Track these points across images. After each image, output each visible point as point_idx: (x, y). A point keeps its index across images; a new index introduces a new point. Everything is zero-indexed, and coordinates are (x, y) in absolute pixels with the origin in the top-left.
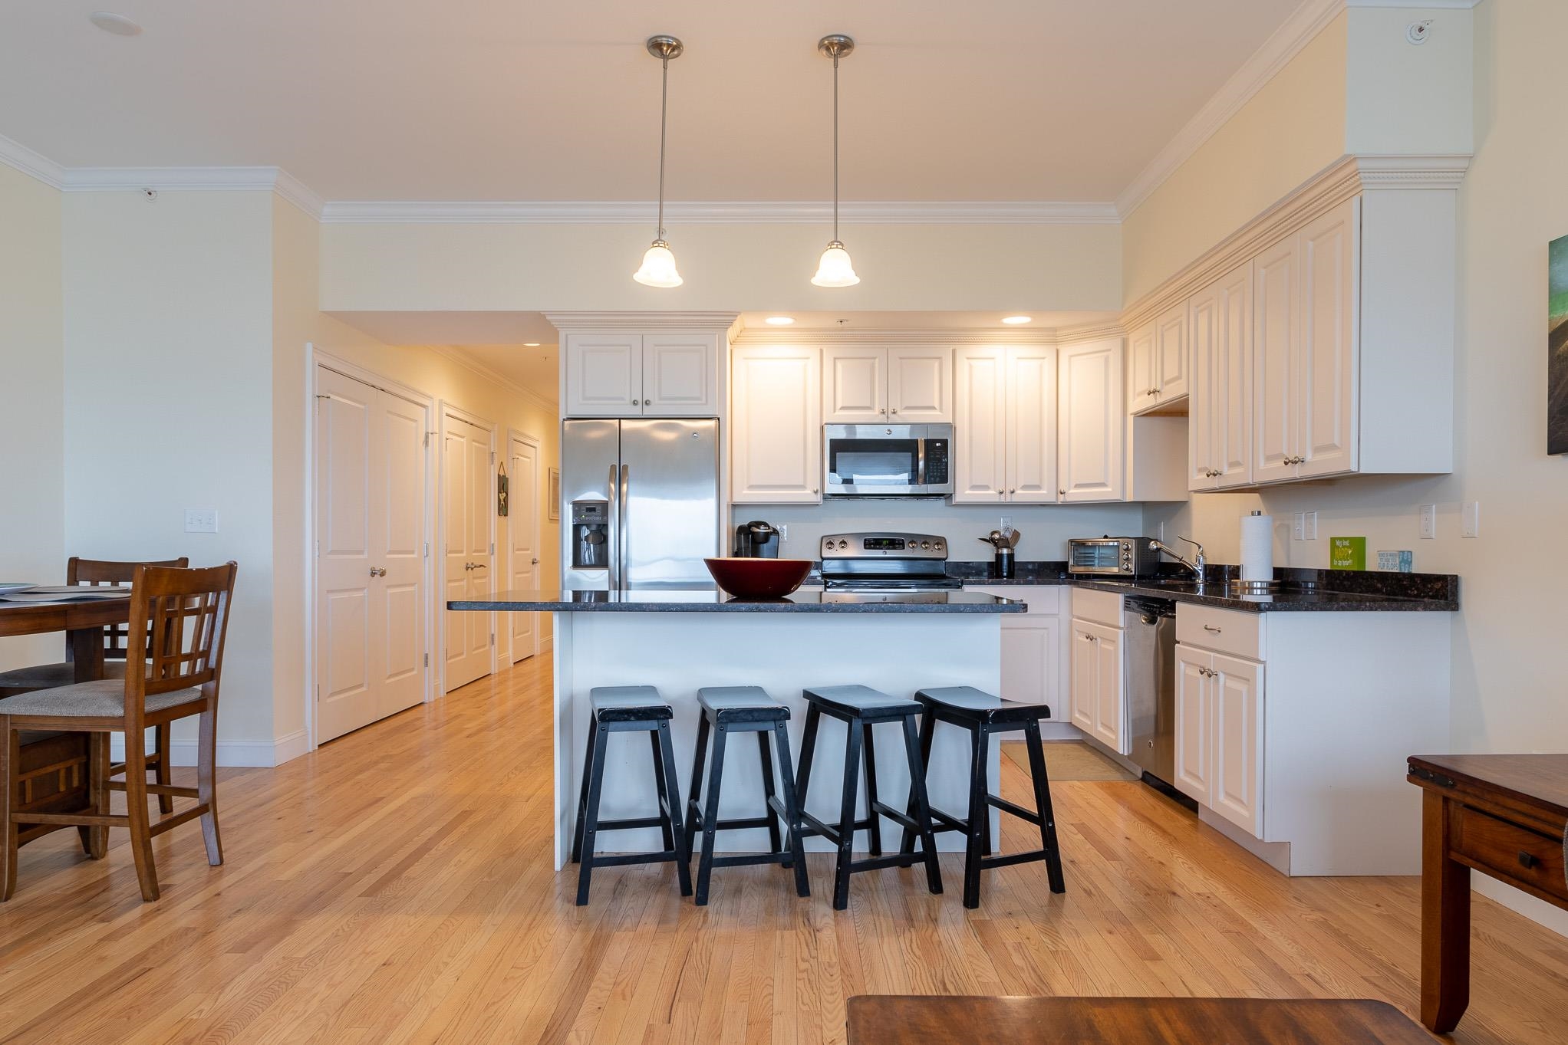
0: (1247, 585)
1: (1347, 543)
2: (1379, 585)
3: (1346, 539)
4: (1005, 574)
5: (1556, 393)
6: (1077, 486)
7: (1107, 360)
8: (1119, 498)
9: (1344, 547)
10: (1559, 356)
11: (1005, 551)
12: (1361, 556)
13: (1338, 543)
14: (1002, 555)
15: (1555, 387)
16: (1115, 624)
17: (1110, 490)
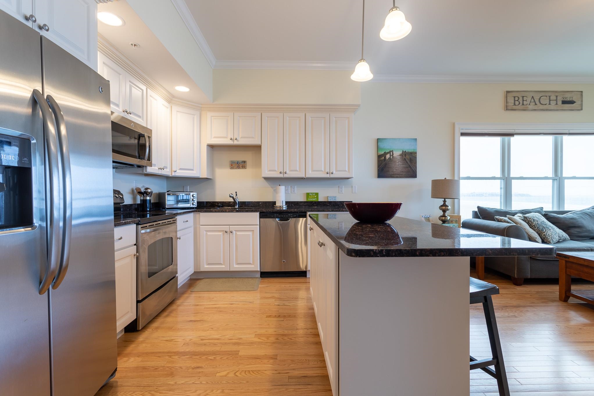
0: (282, 207)
1: (314, 194)
2: (328, 204)
3: (314, 193)
4: (148, 209)
5: (380, 167)
6: (181, 169)
7: (193, 118)
8: (199, 176)
9: (313, 195)
10: (381, 160)
11: (148, 198)
12: (317, 197)
13: (310, 194)
14: (146, 200)
15: (380, 165)
16: (257, 224)
17: (195, 172)
